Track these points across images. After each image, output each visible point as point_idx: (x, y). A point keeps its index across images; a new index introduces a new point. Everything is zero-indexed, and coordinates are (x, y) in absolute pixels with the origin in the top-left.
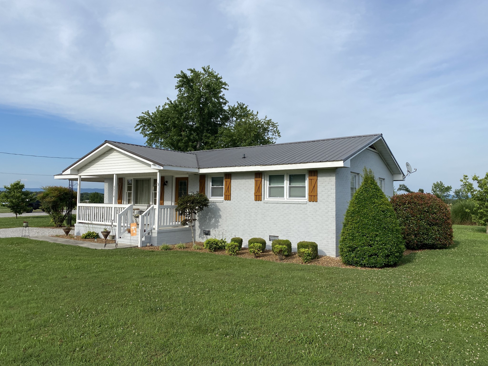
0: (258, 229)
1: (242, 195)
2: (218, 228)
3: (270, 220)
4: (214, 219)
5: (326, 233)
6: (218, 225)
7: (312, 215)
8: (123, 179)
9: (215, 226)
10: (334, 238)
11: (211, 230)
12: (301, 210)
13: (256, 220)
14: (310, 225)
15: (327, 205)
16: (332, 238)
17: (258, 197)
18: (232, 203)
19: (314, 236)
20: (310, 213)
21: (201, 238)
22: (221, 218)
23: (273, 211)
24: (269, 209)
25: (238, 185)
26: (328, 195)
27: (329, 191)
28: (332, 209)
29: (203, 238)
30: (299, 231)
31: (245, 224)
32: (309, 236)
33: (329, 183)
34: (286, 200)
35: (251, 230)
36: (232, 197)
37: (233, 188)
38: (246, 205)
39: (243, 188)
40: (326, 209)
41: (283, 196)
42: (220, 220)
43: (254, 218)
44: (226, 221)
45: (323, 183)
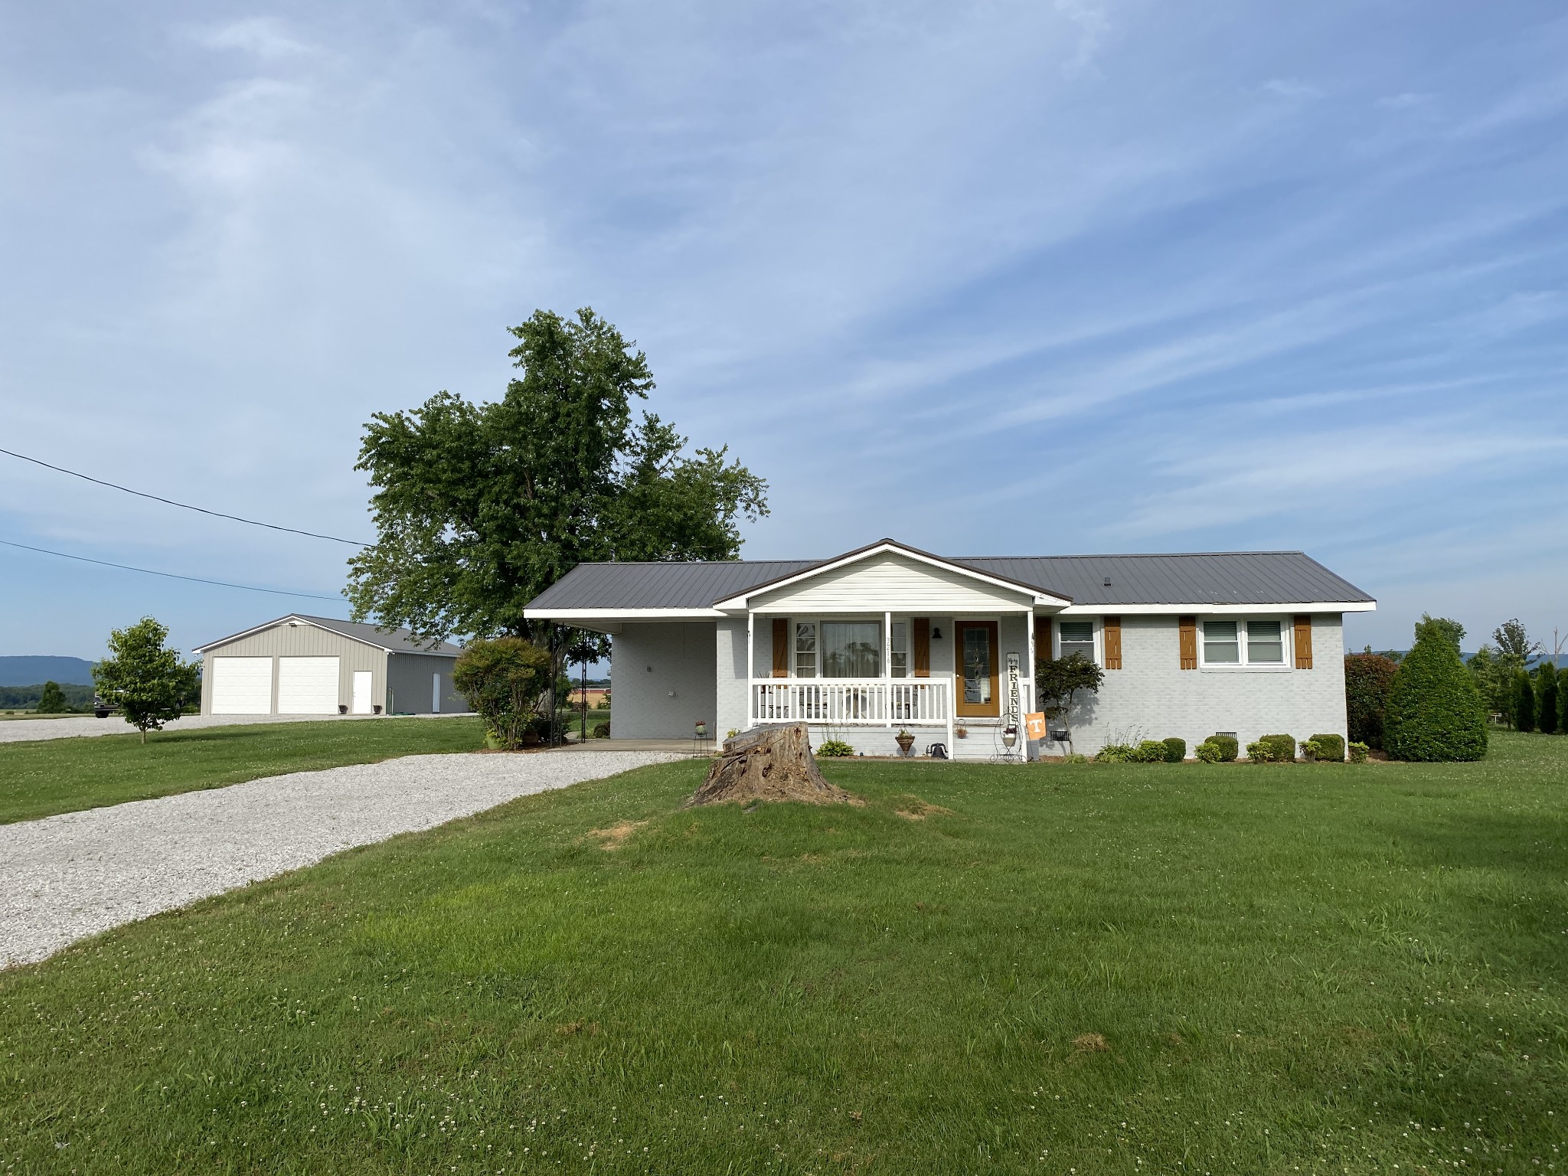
0: (1191, 721)
1: (1149, 658)
2: (1090, 724)
3: (1218, 705)
4: (1079, 707)
5: (1330, 721)
6: (1090, 717)
7: (1303, 691)
8: (788, 622)
9: (1084, 720)
10: (1344, 728)
11: (1072, 730)
12: (1281, 684)
13: (1186, 705)
14: (1299, 708)
15: (1329, 674)
16: (1340, 728)
17: (1188, 660)
18: (1126, 675)
19: (1308, 728)
20: (1298, 687)
21: (1045, 746)
22: (1098, 704)
23: (1222, 688)
24: (1214, 684)
25: (1137, 639)
26: (1332, 657)
27: (1332, 651)
28: (1339, 681)
29: (1051, 747)
30: (1278, 721)
31: (1159, 714)
32: (1297, 728)
33: (1331, 638)
34: (1244, 666)
35: (1175, 724)
36: (1125, 662)
37: (1127, 645)
38: (1160, 678)
39: (1152, 645)
40: (1328, 681)
41: (1237, 660)
42: (1096, 708)
43: (1180, 701)
44: (1110, 711)
45: (1320, 638)
